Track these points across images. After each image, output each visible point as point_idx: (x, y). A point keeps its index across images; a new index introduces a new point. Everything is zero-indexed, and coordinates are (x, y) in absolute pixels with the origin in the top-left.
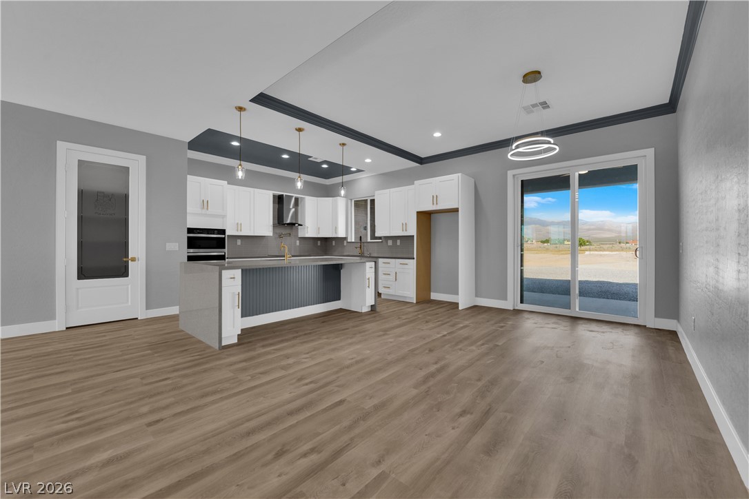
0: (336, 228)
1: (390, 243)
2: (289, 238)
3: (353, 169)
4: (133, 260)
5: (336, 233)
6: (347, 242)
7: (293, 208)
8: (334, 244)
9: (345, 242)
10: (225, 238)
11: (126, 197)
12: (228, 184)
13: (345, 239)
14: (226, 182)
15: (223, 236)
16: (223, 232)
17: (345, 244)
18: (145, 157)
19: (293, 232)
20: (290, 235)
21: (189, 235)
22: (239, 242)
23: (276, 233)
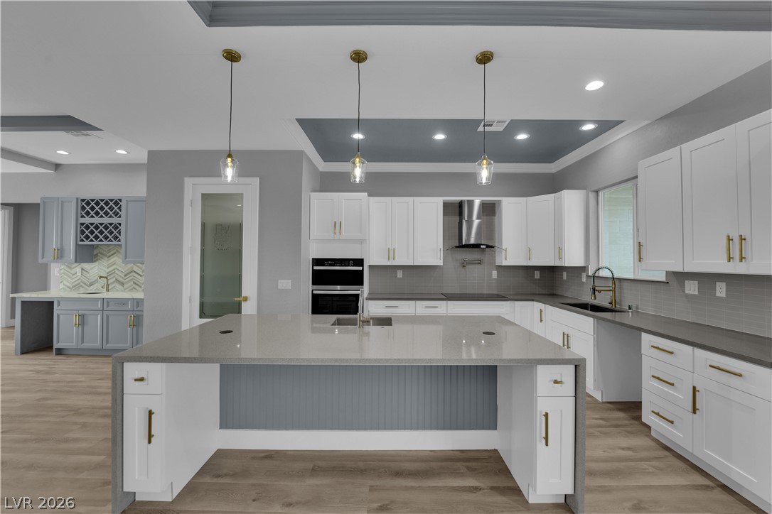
0: (560, 249)
1: (692, 288)
2: (478, 266)
3: (588, 127)
4: (246, 299)
5: (560, 259)
6: (588, 276)
7: (477, 219)
8: (565, 278)
9: (584, 275)
10: (362, 271)
11: (241, 226)
12: (369, 195)
13: (584, 269)
14: (366, 194)
15: (360, 268)
16: (360, 262)
17: (584, 280)
18: (258, 178)
19: (486, 257)
20: (480, 262)
21: (315, 268)
22: (400, 274)
23: (456, 260)
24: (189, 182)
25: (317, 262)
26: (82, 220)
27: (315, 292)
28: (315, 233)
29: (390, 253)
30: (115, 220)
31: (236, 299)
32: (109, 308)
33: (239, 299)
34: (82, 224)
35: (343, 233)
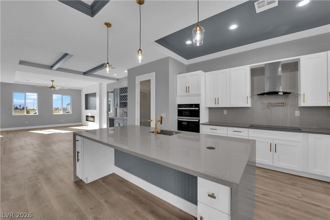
2: (281, 107)
15: (198, 109)
18: (155, 72)
19: (289, 100)
20: (283, 104)
21: (179, 109)
22: (225, 112)
23: (264, 104)
24: (137, 77)
25: (180, 106)
26: (121, 95)
27: (179, 120)
28: (179, 93)
29: (217, 101)
30: (125, 94)
31: (148, 120)
32: (124, 122)
33: (149, 121)
34: (121, 96)
35: (190, 92)
